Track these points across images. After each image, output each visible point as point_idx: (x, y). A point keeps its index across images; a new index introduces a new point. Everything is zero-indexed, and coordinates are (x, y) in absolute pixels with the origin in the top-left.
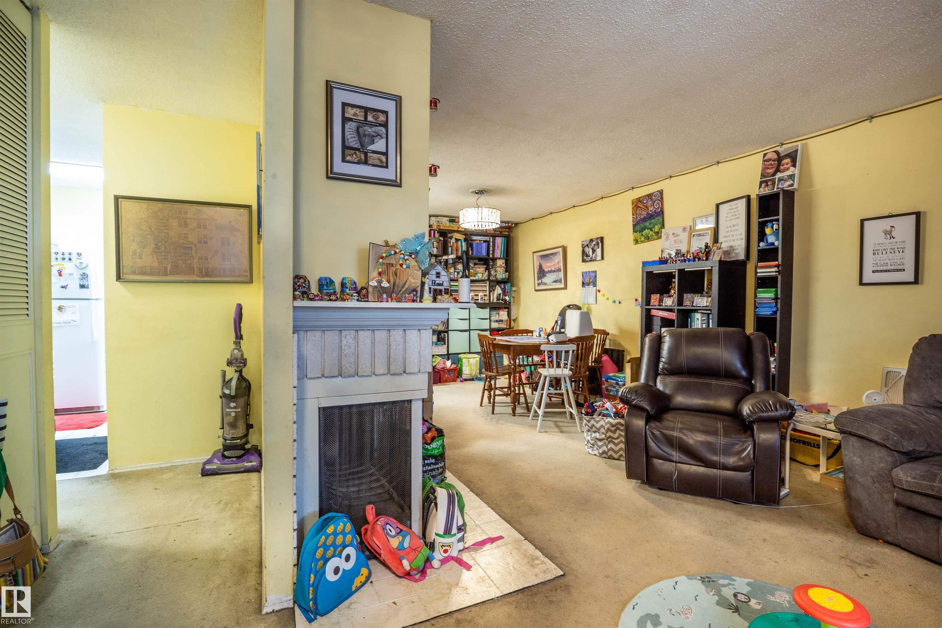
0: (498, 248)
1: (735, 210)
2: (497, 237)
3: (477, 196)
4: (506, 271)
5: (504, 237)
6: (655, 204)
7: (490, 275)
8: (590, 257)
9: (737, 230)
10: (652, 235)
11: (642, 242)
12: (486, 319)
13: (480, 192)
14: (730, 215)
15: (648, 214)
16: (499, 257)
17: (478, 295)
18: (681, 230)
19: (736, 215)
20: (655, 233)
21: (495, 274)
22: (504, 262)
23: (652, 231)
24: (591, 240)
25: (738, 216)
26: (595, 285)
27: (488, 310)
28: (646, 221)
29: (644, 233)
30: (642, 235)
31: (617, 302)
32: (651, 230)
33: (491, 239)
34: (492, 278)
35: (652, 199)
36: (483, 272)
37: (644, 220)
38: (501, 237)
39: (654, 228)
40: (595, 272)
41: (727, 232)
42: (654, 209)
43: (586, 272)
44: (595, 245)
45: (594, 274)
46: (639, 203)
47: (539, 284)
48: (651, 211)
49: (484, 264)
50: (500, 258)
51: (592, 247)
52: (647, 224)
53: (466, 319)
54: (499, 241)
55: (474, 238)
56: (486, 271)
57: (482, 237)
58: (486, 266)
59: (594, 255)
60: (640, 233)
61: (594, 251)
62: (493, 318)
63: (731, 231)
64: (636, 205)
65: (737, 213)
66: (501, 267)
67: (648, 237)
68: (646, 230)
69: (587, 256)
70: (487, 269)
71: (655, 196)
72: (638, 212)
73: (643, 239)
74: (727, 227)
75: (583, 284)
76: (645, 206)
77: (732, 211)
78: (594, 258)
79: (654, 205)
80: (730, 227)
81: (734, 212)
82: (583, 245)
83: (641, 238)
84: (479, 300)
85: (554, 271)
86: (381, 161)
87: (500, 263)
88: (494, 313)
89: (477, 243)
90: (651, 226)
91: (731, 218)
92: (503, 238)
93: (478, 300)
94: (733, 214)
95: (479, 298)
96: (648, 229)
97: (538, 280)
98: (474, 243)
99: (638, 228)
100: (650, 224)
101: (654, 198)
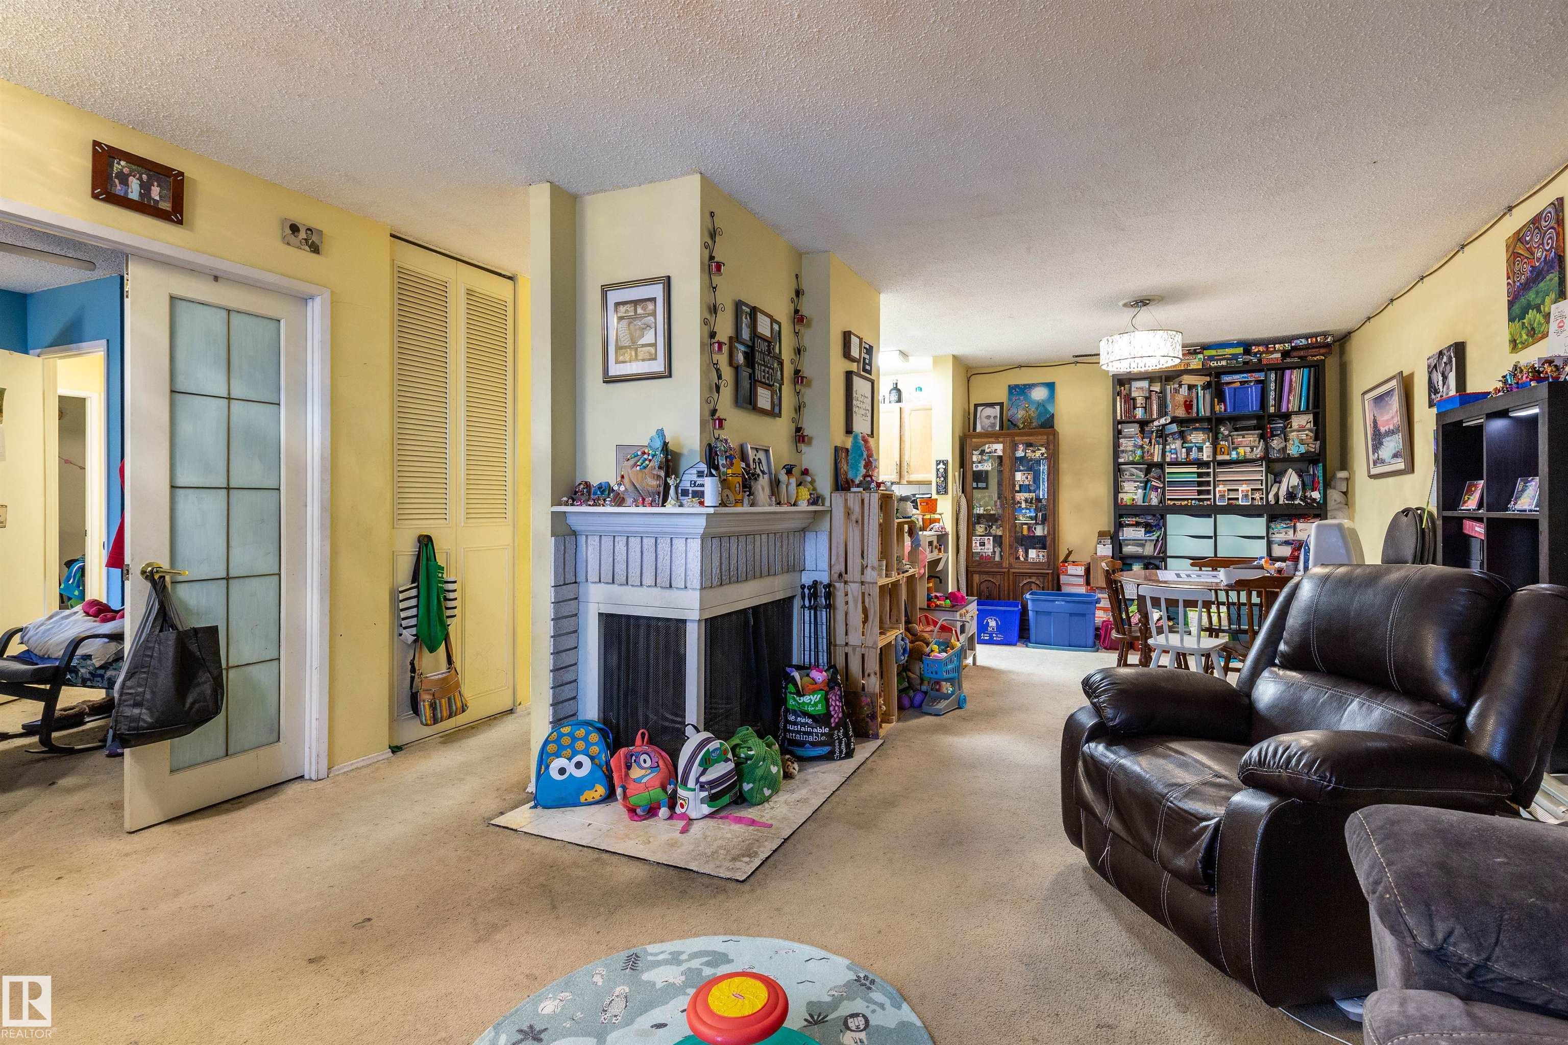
0: (1290, 392)
2: (1289, 368)
3: (1131, 311)
4: (1316, 439)
5: (1309, 367)
7: (1267, 449)
8: (1438, 396)
10: (1539, 324)
11: (1524, 344)
12: (1262, 538)
13: (1142, 302)
15: (1533, 269)
16: (1296, 409)
17: (1237, 490)
20: (1545, 316)
21: (1282, 445)
22: (1311, 419)
23: (1540, 311)
24: (1441, 353)
27: (1263, 521)
28: (1529, 289)
29: (1526, 321)
30: (1523, 325)
32: (1538, 309)
33: (1273, 376)
34: (1274, 455)
36: (1253, 444)
37: (1527, 286)
38: (1300, 368)
39: (1543, 303)
44: (1446, 364)
46: (1518, 244)
47: (1375, 463)
49: (1255, 428)
50: (1299, 412)
51: (1441, 369)
52: (1531, 295)
53: (1210, 537)
54: (1297, 378)
55: (1226, 379)
56: (1260, 441)
57: (1245, 375)
58: (1261, 432)
59: (1446, 387)
60: (1521, 322)
61: (1445, 378)
62: (1278, 537)
64: (1513, 252)
66: (1301, 429)
67: (1533, 329)
69: (1436, 391)
70: (1262, 437)
72: (1517, 269)
73: (1524, 337)
76: (1528, 249)
82: (1429, 366)
83: (1521, 336)
84: (1240, 499)
85: (1393, 432)
86: (650, 354)
87: (1302, 421)
88: (1278, 526)
89: (1235, 389)
90: (1539, 300)
92: (1306, 371)
93: (1237, 499)
95: (1240, 496)
96: (1533, 310)
97: (1373, 454)
98: (1227, 389)
99: (1516, 308)
100: (1537, 293)
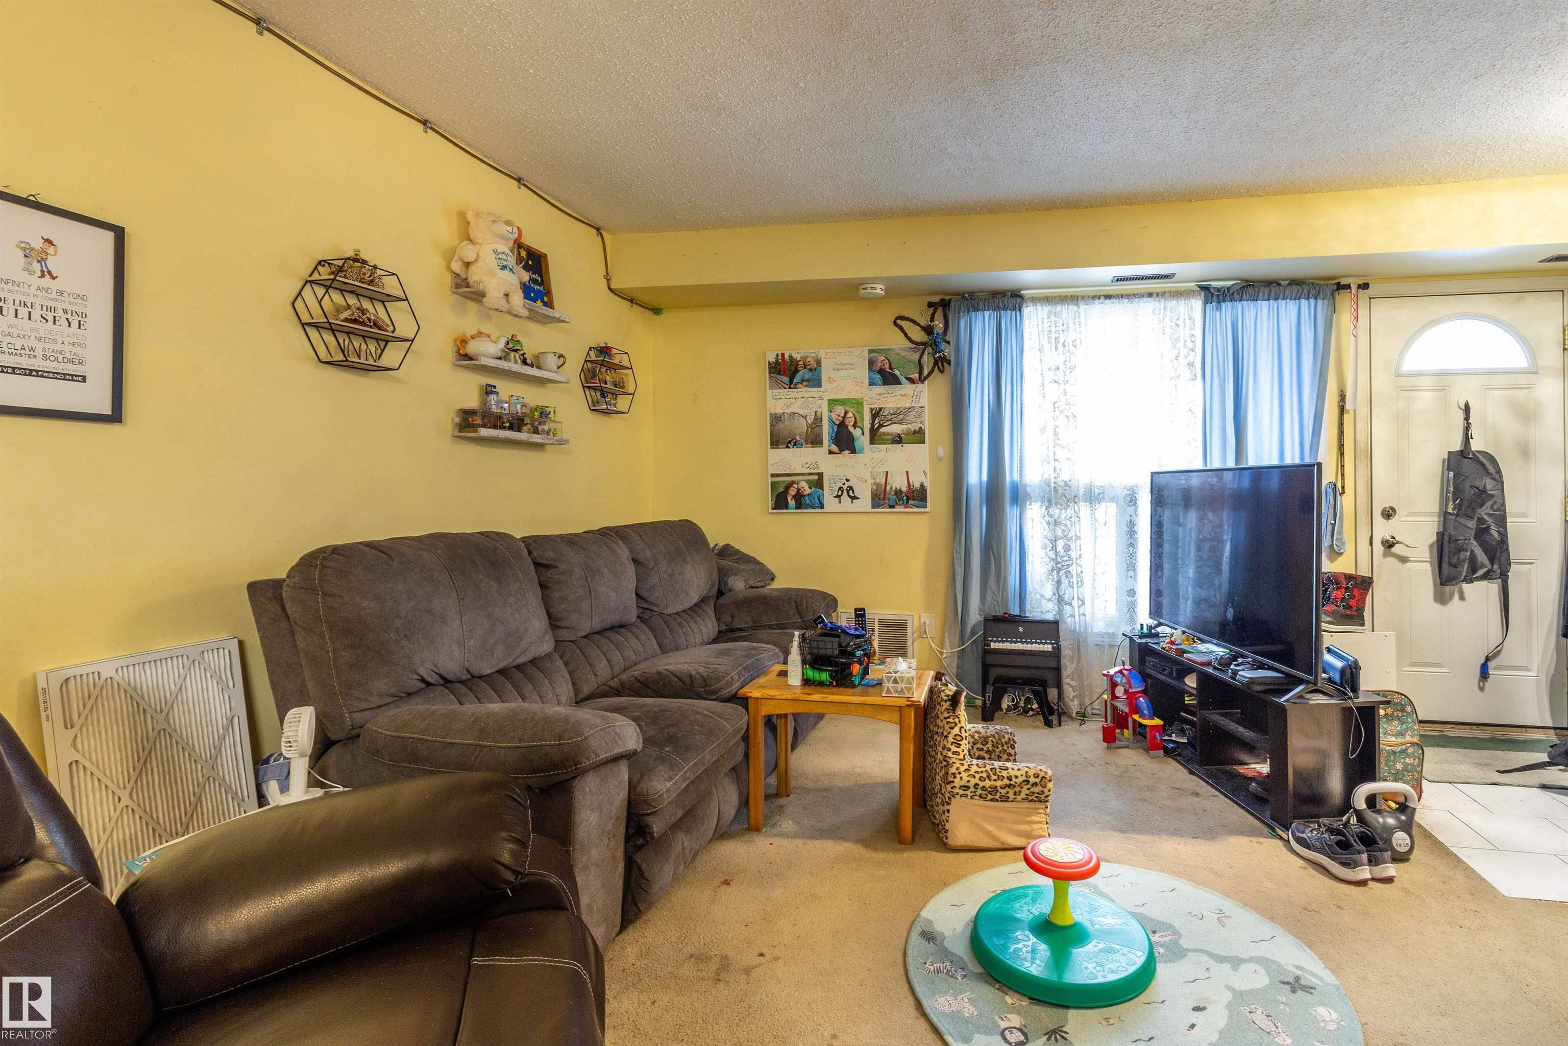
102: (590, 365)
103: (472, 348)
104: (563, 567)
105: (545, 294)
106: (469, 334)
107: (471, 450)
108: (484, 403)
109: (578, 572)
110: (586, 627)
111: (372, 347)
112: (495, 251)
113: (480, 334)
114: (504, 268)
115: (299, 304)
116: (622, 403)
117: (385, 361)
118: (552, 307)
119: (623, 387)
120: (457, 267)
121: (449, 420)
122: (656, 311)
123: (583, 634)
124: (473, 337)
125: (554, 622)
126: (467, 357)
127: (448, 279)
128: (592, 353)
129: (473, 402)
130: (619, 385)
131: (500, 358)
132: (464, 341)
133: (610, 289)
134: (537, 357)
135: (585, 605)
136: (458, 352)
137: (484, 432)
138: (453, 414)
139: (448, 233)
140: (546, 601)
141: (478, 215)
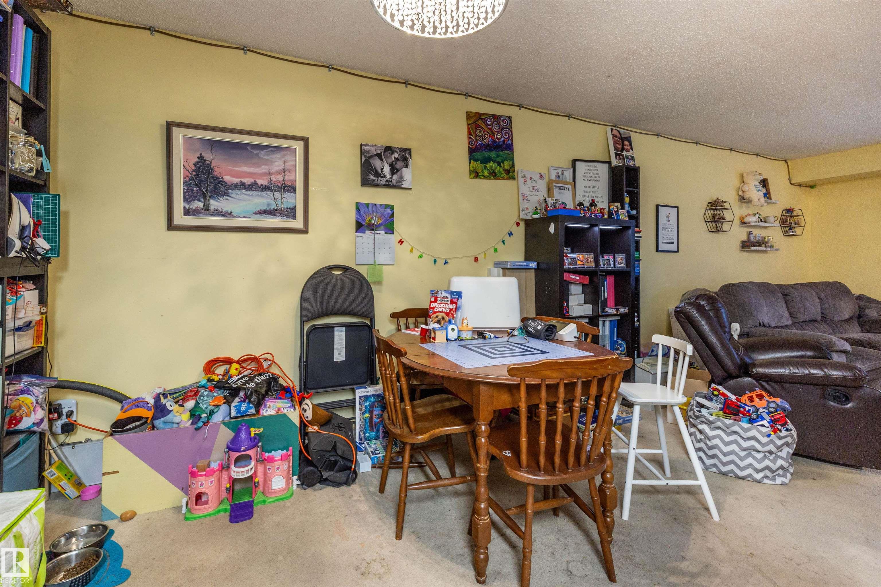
1: (594, 172)
6: (504, 132)
8: (385, 179)
9: (597, 192)
10: (499, 172)
11: (485, 177)
14: (589, 175)
15: (494, 142)
18: (538, 177)
19: (596, 177)
20: (505, 170)
23: (501, 166)
24: (389, 149)
25: (597, 179)
26: (390, 230)
28: (490, 150)
29: (488, 165)
30: (485, 168)
31: (441, 262)
32: (499, 164)
35: (499, 124)
37: (488, 147)
39: (503, 162)
40: (392, 207)
41: (585, 192)
42: (503, 138)
43: (367, 205)
44: (397, 159)
45: (387, 211)
46: (480, 121)
47: (192, 213)
48: (498, 139)
51: (390, 161)
52: (493, 154)
59: (395, 177)
60: (483, 165)
61: (395, 169)
63: (590, 192)
64: (474, 122)
65: (597, 176)
67: (494, 172)
68: (492, 162)
69: (377, 174)
71: (503, 121)
72: (478, 133)
73: (486, 173)
74: (585, 187)
75: (360, 227)
76: (489, 129)
77: (592, 172)
78: (394, 182)
79: (502, 133)
80: (589, 187)
81: (593, 174)
82: (366, 153)
83: (483, 172)
85: (266, 188)
90: (499, 160)
91: (589, 179)
94: (592, 175)
96: (494, 162)
97: (189, 201)
99: (478, 155)
100: (498, 156)
101: (502, 123)
102: (783, 217)
103: (746, 220)
104: (792, 296)
105: (767, 194)
106: (744, 215)
107: (745, 254)
108: (749, 238)
109: (798, 298)
110: (802, 318)
111: (720, 224)
112: (755, 186)
113: (749, 215)
114: (758, 191)
115: (705, 216)
116: (798, 231)
117: (724, 229)
118: (771, 199)
119: (799, 224)
120: (740, 193)
121: (738, 244)
122: (812, 187)
123: (801, 321)
124: (746, 216)
125: (791, 315)
126: (745, 223)
127: (737, 197)
128: (784, 212)
129: (745, 238)
130: (797, 224)
131: (756, 222)
132: (743, 218)
133: (791, 183)
134: (765, 218)
135: (802, 310)
136: (741, 222)
137: (753, 248)
138: (739, 243)
139: (736, 182)
140: (787, 307)
141: (747, 174)
